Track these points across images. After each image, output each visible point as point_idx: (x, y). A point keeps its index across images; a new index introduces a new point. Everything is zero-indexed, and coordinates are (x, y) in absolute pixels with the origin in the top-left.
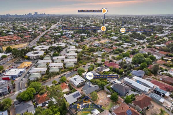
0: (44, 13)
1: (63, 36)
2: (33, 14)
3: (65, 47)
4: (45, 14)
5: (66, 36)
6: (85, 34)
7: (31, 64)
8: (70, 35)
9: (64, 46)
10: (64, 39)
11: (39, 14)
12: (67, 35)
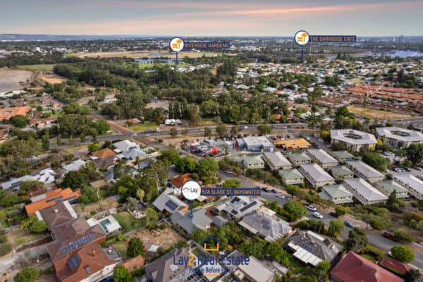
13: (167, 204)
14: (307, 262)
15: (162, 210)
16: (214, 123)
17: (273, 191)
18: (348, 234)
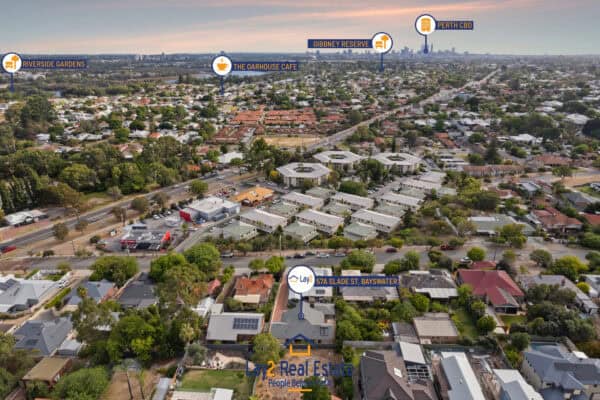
0: (453, 49)
1: (444, 131)
2: (415, 51)
3: (413, 169)
4: (456, 51)
5: (451, 134)
6: (537, 136)
7: (266, 196)
8: (469, 134)
9: (409, 166)
10: (439, 143)
11: (435, 50)
12: (459, 131)
13: (235, 327)
14: (447, 297)
15: (234, 338)
16: (108, 199)
17: (309, 254)
18: (428, 259)
